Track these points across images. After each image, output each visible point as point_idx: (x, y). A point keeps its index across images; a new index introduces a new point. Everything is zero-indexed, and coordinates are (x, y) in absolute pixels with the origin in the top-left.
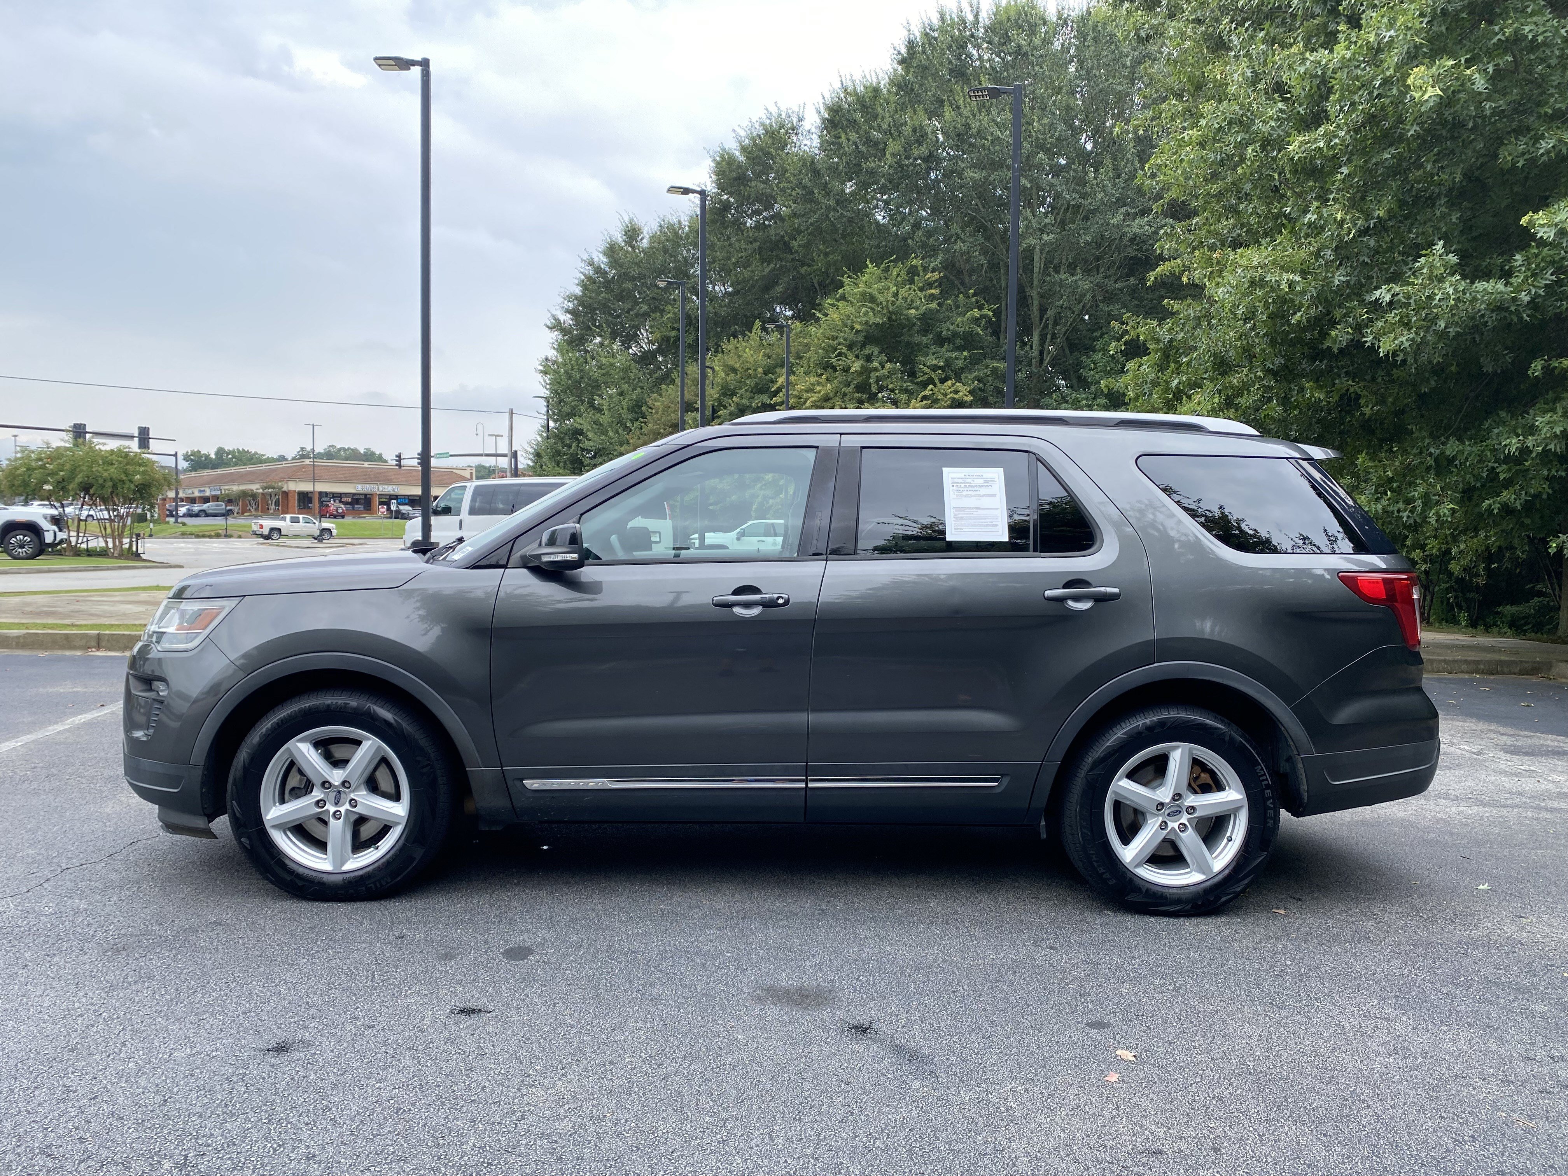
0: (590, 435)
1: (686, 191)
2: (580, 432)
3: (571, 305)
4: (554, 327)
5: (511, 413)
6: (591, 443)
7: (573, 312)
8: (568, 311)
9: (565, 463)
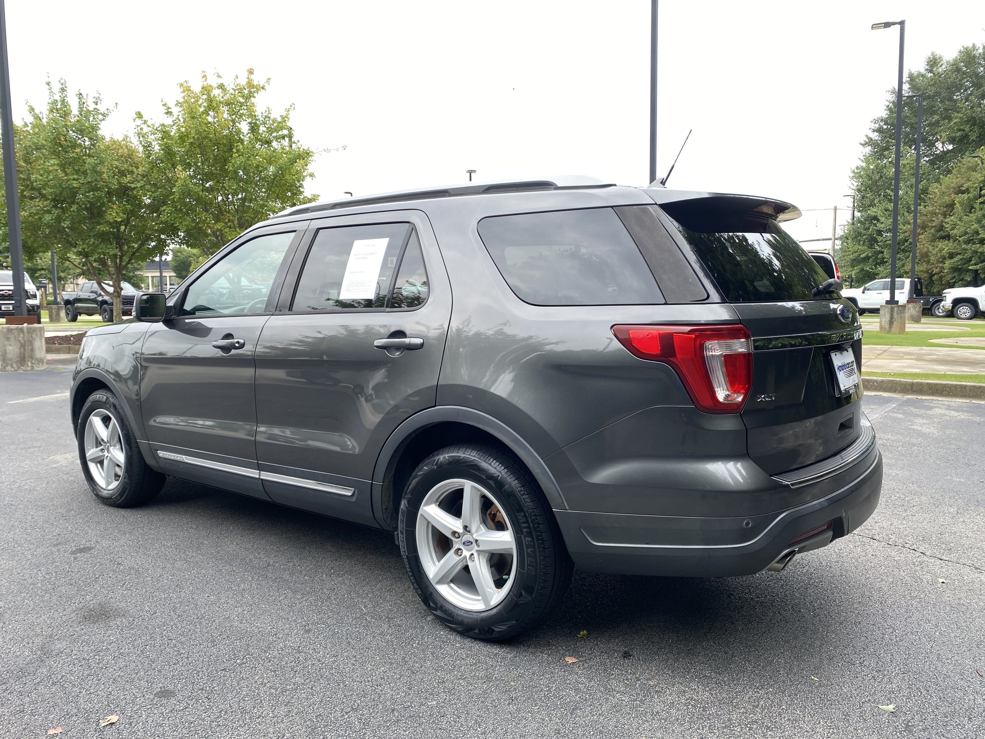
0: (882, 219)
1: (887, 25)
2: (876, 218)
3: (877, 126)
4: (866, 143)
5: (835, 209)
6: (882, 226)
7: (879, 130)
8: (874, 131)
9: (864, 241)
